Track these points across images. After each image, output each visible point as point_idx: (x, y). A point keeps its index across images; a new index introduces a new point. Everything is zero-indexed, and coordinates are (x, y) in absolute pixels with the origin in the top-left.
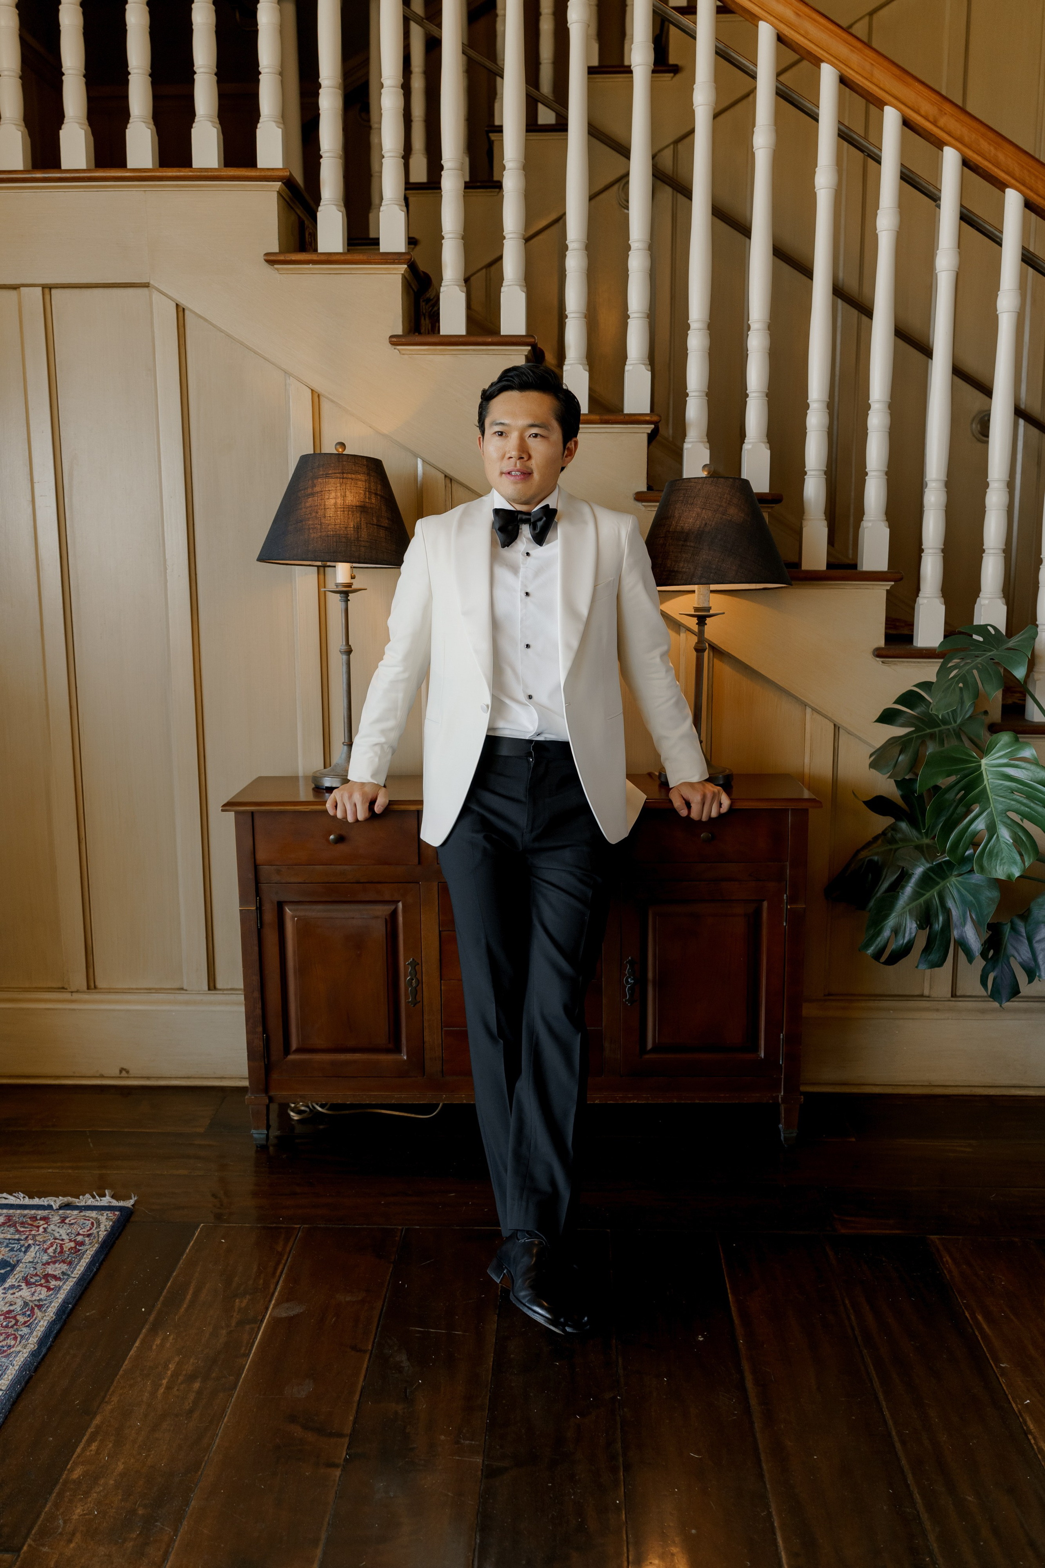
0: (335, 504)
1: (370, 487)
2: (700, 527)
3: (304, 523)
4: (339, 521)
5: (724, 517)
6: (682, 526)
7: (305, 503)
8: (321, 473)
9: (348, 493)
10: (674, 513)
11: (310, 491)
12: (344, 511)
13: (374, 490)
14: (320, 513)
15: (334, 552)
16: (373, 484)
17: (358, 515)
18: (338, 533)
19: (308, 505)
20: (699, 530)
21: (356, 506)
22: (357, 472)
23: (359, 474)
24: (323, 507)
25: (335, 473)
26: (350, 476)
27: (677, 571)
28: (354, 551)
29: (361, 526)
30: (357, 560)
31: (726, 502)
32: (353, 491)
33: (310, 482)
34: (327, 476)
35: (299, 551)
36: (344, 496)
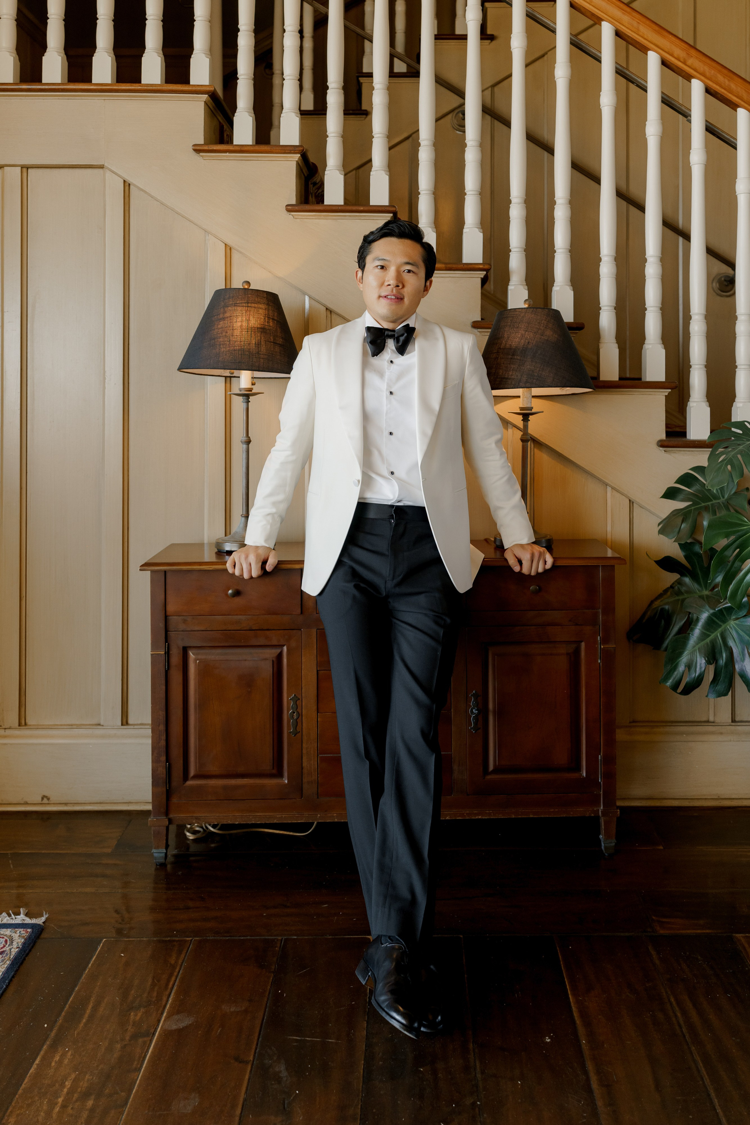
0: (241, 326)
1: (268, 314)
2: (524, 345)
3: (216, 340)
4: (244, 339)
5: (542, 337)
6: (510, 344)
7: (217, 325)
8: (231, 303)
9: (251, 318)
10: (504, 334)
11: (221, 316)
12: (248, 331)
13: (272, 316)
14: (229, 332)
15: (239, 362)
16: (271, 312)
17: (259, 334)
18: (242, 348)
19: (219, 326)
20: (523, 347)
21: (258, 328)
22: (259, 303)
23: (261, 304)
24: (231, 328)
25: (242, 303)
26: (253, 305)
27: (507, 378)
28: (255, 362)
29: (261, 343)
30: (257, 369)
31: (543, 326)
32: (255, 316)
33: (222, 310)
34: (236, 305)
35: (212, 361)
36: (248, 320)
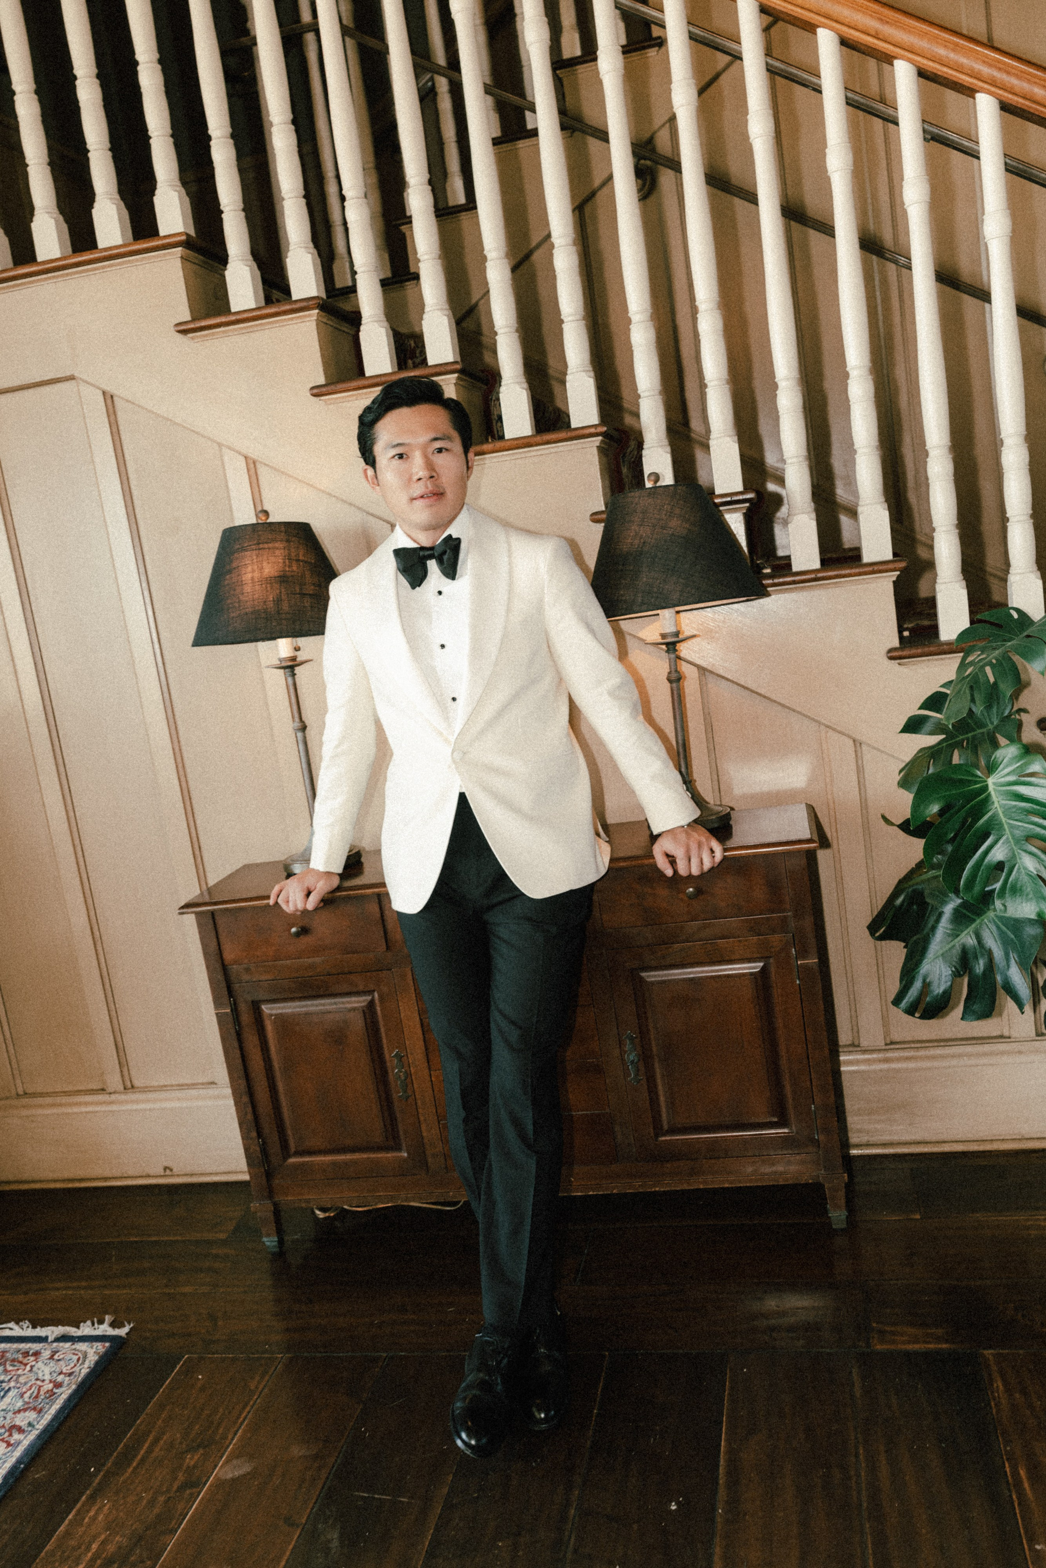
0: (252, 579)
1: (289, 554)
4: (257, 596)
9: (265, 564)
11: (228, 567)
12: (262, 585)
13: (297, 554)
15: (254, 631)
17: (277, 586)
18: (257, 608)
21: (275, 577)
22: (274, 540)
23: (277, 541)
26: (266, 546)
29: (281, 598)
33: (234, 556)
34: (243, 549)
36: (261, 569)
